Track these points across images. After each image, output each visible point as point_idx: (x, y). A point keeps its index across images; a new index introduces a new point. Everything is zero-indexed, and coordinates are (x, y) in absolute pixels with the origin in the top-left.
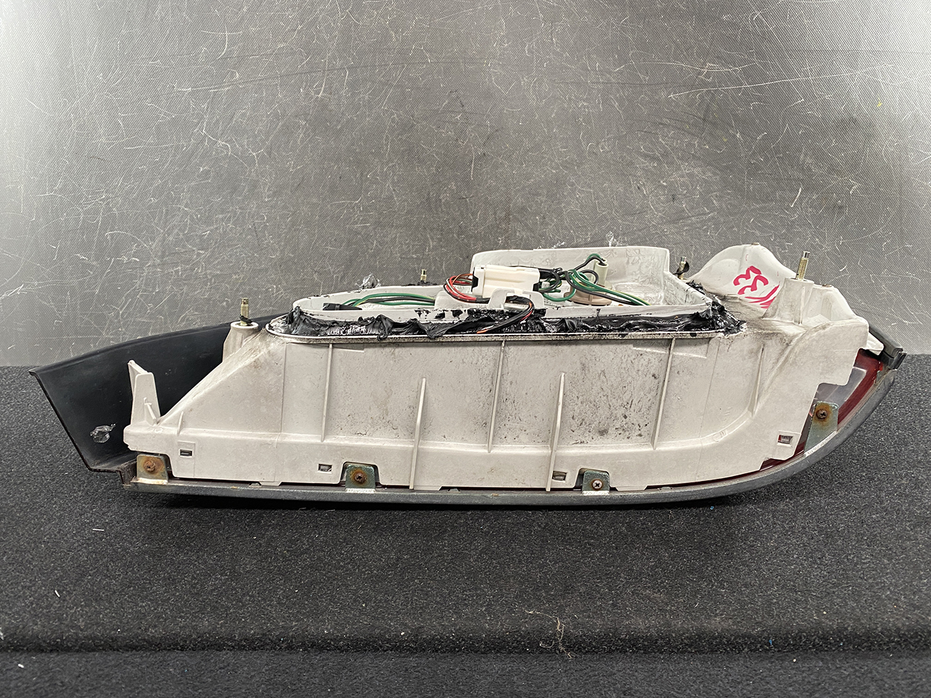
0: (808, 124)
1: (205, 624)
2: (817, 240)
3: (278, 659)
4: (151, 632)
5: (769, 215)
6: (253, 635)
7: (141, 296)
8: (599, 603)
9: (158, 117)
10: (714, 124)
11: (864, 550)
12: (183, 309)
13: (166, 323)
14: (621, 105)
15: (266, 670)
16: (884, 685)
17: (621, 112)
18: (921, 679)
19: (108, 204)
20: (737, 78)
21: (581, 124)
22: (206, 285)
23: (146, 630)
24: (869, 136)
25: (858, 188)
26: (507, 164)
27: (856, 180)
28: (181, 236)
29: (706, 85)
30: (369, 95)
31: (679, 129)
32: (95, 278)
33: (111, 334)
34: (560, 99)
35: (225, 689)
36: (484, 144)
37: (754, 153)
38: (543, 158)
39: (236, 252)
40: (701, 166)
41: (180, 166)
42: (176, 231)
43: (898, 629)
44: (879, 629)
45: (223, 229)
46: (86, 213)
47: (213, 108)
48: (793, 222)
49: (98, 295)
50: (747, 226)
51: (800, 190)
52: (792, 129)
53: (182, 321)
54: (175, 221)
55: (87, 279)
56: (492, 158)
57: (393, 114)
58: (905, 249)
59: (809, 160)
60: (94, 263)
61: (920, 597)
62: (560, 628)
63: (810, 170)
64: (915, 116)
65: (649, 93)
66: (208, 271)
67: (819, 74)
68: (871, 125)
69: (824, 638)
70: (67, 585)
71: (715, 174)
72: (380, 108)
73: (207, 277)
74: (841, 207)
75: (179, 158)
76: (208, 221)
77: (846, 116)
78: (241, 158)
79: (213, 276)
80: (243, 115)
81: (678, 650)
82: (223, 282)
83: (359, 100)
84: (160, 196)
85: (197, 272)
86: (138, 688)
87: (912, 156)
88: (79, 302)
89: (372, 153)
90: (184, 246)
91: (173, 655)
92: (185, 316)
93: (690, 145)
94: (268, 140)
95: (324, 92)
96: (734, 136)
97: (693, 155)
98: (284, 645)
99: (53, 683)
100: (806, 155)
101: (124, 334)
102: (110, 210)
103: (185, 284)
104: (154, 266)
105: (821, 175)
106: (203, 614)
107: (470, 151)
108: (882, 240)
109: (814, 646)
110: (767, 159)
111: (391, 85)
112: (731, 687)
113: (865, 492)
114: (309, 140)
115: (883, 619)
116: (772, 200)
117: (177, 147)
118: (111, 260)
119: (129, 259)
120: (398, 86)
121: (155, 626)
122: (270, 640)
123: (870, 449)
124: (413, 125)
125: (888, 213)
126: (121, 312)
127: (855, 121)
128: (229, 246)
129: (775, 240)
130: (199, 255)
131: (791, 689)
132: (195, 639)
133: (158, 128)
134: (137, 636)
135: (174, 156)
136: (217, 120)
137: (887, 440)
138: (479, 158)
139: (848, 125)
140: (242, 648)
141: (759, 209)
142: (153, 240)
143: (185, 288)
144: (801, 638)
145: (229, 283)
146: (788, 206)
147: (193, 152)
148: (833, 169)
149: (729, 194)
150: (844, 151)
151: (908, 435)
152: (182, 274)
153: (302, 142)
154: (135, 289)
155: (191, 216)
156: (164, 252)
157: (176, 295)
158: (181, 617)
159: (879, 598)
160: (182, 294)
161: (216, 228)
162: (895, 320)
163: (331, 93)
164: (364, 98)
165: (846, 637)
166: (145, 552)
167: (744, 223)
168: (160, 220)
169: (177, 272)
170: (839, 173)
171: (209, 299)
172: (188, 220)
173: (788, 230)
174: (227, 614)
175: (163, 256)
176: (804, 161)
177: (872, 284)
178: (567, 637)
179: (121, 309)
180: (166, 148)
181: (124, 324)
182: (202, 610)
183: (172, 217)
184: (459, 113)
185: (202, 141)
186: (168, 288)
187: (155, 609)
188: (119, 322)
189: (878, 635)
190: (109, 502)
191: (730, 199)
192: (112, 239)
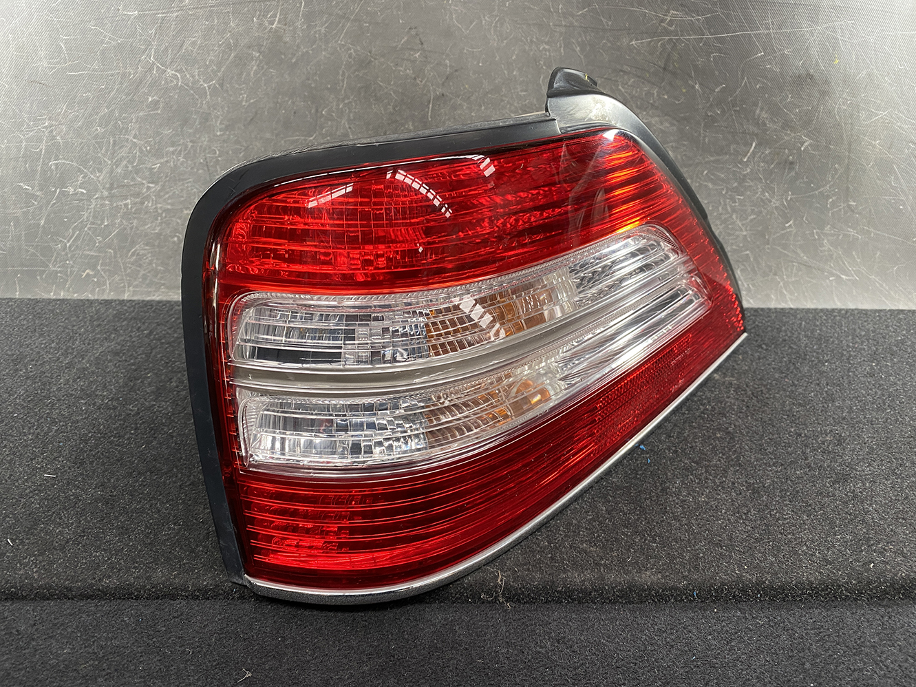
0: (766, 78)
1: (159, 575)
2: (767, 194)
3: (230, 608)
4: (106, 582)
5: (723, 168)
6: (206, 586)
7: (89, 229)
8: (538, 557)
9: (102, 42)
10: (674, 74)
11: (786, 505)
12: (133, 243)
13: (115, 257)
14: (582, 50)
15: (219, 620)
16: (794, 634)
17: (582, 57)
18: (828, 629)
19: (51, 131)
20: (700, 28)
21: (542, 67)
22: (157, 219)
23: (100, 580)
24: (824, 93)
25: (810, 145)
26: (465, 105)
27: (807, 136)
28: (130, 168)
29: (667, 32)
30: (325, 28)
31: (639, 77)
32: (40, 208)
33: (59, 267)
34: (522, 41)
35: (179, 638)
36: (443, 84)
37: (711, 105)
38: (502, 101)
39: (187, 187)
40: (659, 116)
41: (128, 94)
42: (125, 162)
43: (812, 583)
44: (794, 583)
45: (174, 162)
46: (27, 140)
47: (161, 35)
48: (745, 175)
49: (43, 226)
50: (700, 179)
51: (754, 145)
52: (750, 83)
53: (133, 254)
54: (123, 152)
55: (32, 209)
56: (451, 99)
57: (350, 49)
58: (849, 206)
59: (764, 115)
60: (38, 193)
61: (833, 553)
62: (501, 580)
63: (765, 125)
64: (869, 75)
65: (611, 39)
66: (159, 206)
67: (780, 28)
68: (827, 82)
69: (743, 591)
70: (20, 533)
71: (672, 125)
72: (336, 42)
73: (157, 211)
74: (792, 163)
75: (126, 87)
76: (158, 153)
77: (803, 72)
78: (192, 88)
79: (164, 211)
80: (194, 43)
81: (610, 601)
82: (174, 216)
83: (315, 32)
84: (106, 126)
85: (147, 207)
86: (93, 637)
87: (863, 115)
88: (23, 233)
89: (328, 89)
90: (133, 179)
91: (129, 603)
92: (136, 250)
93: (649, 94)
94: (219, 71)
95: (279, 22)
96: (693, 87)
97: (651, 104)
98: (236, 595)
99: (9, 631)
100: (762, 109)
101: (72, 266)
102: (54, 138)
103: (134, 218)
104: (102, 198)
105: (775, 130)
106: (156, 564)
107: (429, 91)
108: (828, 197)
109: (734, 597)
110: (723, 112)
111: (348, 19)
112: (656, 635)
113: (792, 448)
114: (263, 73)
115: (798, 573)
116: (726, 154)
117: (124, 75)
118: (55, 191)
119: (75, 190)
120: (355, 20)
121: (110, 577)
122: (222, 590)
123: (800, 405)
124: (370, 62)
125: (836, 170)
126: (68, 245)
127: (811, 77)
128: (179, 180)
129: (726, 193)
130: (149, 188)
131: (710, 637)
132: (149, 590)
133: (103, 52)
134: (92, 585)
135: (121, 83)
136: (166, 48)
137: (816, 395)
138: (437, 98)
139: (804, 81)
140: (196, 598)
141: (713, 162)
142: (100, 171)
143: (135, 221)
144: (723, 590)
145: (180, 218)
146: (741, 159)
147: (141, 82)
148: (787, 125)
149: (684, 145)
150: (799, 107)
151: (836, 391)
152: (131, 207)
153: (256, 74)
154: (82, 222)
155: (140, 148)
156: (112, 184)
157: (125, 229)
158: (134, 568)
159: (796, 553)
160: (132, 228)
161: (167, 162)
162: (833, 275)
163: (285, 25)
164: (320, 31)
165: (763, 589)
166: (97, 500)
167: (697, 175)
168: (107, 151)
169: (126, 205)
170: (793, 129)
171: (159, 234)
172: (137, 152)
173: (739, 183)
174: (180, 565)
175: (111, 188)
176: (759, 115)
177: (815, 240)
178: (507, 589)
179: (68, 241)
180: (112, 75)
181: (73, 256)
182: (156, 561)
183: (121, 148)
184: (418, 50)
185: (151, 69)
186: (118, 221)
187: (109, 559)
188: (66, 254)
189: (792, 588)
190: (59, 447)
191: (685, 151)
192: (57, 168)
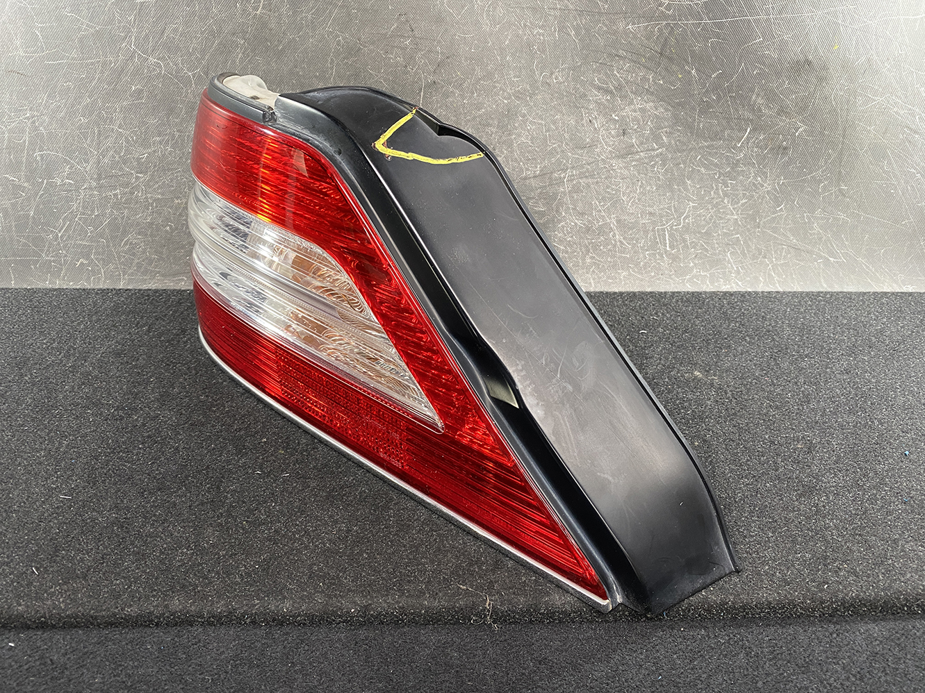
0: (764, 64)
1: (176, 604)
2: (759, 179)
3: (243, 634)
4: (128, 611)
5: (716, 153)
6: (220, 613)
7: (80, 219)
8: (524, 579)
9: (80, 29)
10: (670, 59)
11: (754, 521)
12: (125, 233)
13: (108, 246)
14: (577, 34)
15: (234, 646)
16: (751, 653)
17: (577, 41)
18: (781, 647)
19: (34, 122)
20: (698, 12)
21: (536, 52)
22: (148, 209)
23: (123, 609)
24: (821, 79)
25: (804, 131)
26: (457, 92)
27: (803, 122)
28: (117, 158)
29: (666, 17)
30: (312, 14)
31: (635, 62)
32: (28, 199)
33: (52, 256)
34: (515, 25)
35: (199, 665)
36: (434, 72)
37: (707, 91)
38: (495, 87)
39: (177, 176)
40: (653, 102)
41: (109, 84)
42: (112, 152)
43: (770, 603)
44: (754, 603)
45: (161, 152)
46: (10, 131)
47: (141, 21)
48: (738, 160)
49: (33, 217)
50: (693, 164)
51: (748, 130)
52: (747, 69)
53: (126, 244)
54: (109, 142)
55: (20, 200)
56: (443, 87)
57: (337, 36)
58: (840, 190)
59: (760, 101)
60: (26, 185)
61: (792, 573)
62: (489, 604)
63: (760, 111)
64: (869, 60)
65: (607, 23)
66: (149, 195)
67: (780, 13)
68: (825, 68)
69: (709, 611)
70: (44, 561)
71: (667, 110)
72: (324, 28)
73: (147, 201)
74: (785, 148)
75: (108, 76)
76: (145, 143)
77: (801, 58)
78: (176, 77)
79: (154, 200)
80: (175, 30)
81: (588, 620)
82: (165, 206)
83: (302, 19)
84: (90, 116)
85: (137, 196)
86: (120, 665)
87: (860, 100)
88: (13, 224)
89: (316, 76)
90: (121, 169)
91: (148, 631)
92: (128, 240)
93: (644, 79)
94: (203, 59)
95: (263, 8)
96: (690, 73)
97: (647, 90)
98: (248, 621)
99: (43, 662)
100: (758, 95)
101: (66, 256)
102: (36, 129)
103: (125, 208)
104: (90, 188)
105: (770, 116)
106: (173, 592)
107: (420, 79)
108: (820, 181)
109: (699, 615)
110: (719, 98)
111: (336, 5)
112: (627, 655)
113: (765, 458)
114: (249, 61)
115: (759, 594)
116: (720, 139)
117: (104, 64)
118: (43, 182)
119: (62, 181)
120: (342, 7)
121: (131, 606)
122: (235, 616)
123: (777, 408)
124: (360, 49)
125: (830, 155)
126: (59, 235)
127: (809, 63)
128: (168, 170)
129: (719, 178)
130: (137, 178)
131: (675, 656)
132: (168, 617)
133: (81, 40)
134: (114, 615)
135: (102, 72)
136: (147, 35)
137: (793, 396)
138: (428, 86)
139: (802, 67)
140: (211, 624)
141: (708, 147)
142: (87, 161)
143: (126, 211)
144: (690, 610)
145: (171, 208)
146: (735, 145)
147: (123, 70)
148: (782, 111)
149: (679, 131)
150: (795, 93)
151: (812, 391)
152: (121, 197)
153: (242, 61)
154: (72, 212)
155: (126, 138)
156: (99, 175)
157: (116, 219)
158: (153, 596)
159: (759, 574)
160: (123, 218)
161: (154, 151)
162: (821, 257)
163: (270, 11)
164: (306, 17)
165: (726, 609)
166: (113, 523)
167: (690, 160)
168: (92, 141)
169: (115, 195)
170: (788, 114)
171: (151, 224)
172: (122, 141)
173: (732, 168)
174: (195, 592)
175: (99, 178)
176: (755, 101)
177: (805, 223)
178: (495, 611)
179: (60, 231)
180: (92, 64)
181: (65, 246)
182: (172, 589)
183: (106, 138)
184: (409, 37)
185: (132, 57)
186: (108, 211)
187: (129, 587)
188: (59, 244)
189: (752, 608)
190: (72, 464)
191: (679, 136)
192: (42, 159)
